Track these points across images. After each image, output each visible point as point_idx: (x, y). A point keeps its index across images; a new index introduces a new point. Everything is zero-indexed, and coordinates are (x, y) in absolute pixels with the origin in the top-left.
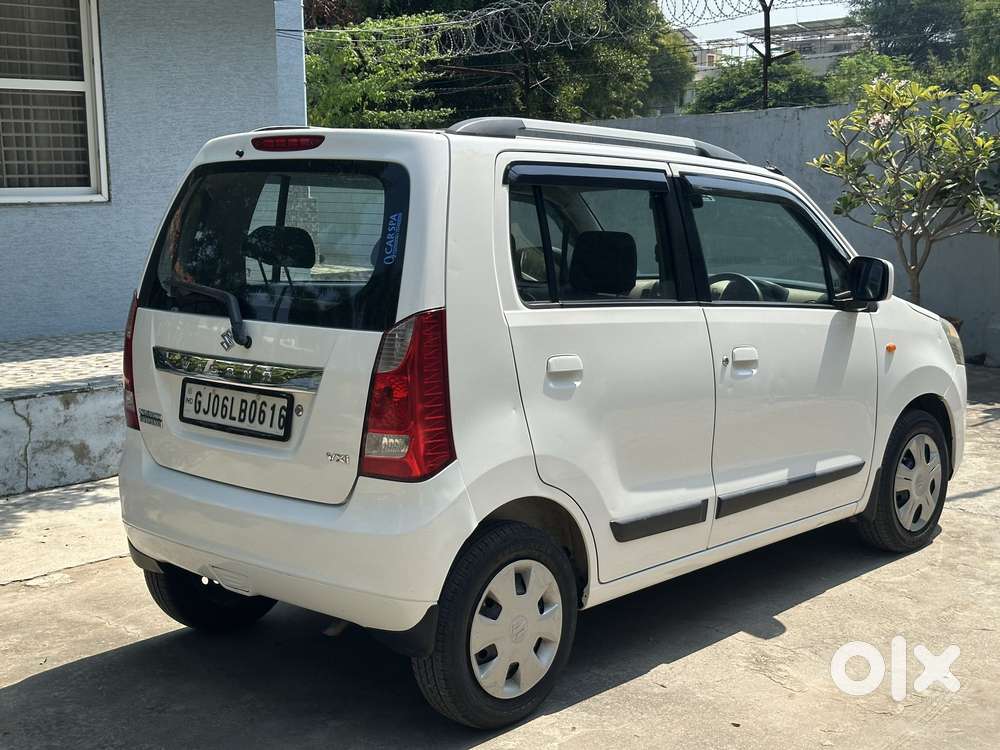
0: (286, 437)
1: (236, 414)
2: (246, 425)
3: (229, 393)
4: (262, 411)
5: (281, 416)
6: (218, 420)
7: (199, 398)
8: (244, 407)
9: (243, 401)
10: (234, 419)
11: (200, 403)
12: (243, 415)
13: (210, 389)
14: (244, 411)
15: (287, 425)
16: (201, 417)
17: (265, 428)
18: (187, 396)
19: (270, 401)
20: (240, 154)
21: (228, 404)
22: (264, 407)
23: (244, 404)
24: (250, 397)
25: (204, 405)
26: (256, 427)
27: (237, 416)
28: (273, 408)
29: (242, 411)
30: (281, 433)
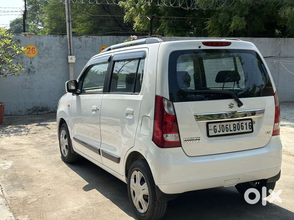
0: (252, 131)
1: (232, 129)
2: (237, 131)
3: (228, 123)
4: (242, 126)
5: (249, 125)
6: (225, 133)
7: (215, 128)
8: (235, 126)
9: (234, 124)
10: (232, 131)
11: (216, 129)
12: (235, 128)
13: (219, 124)
14: (235, 127)
15: (252, 127)
16: (218, 133)
17: (245, 130)
18: (210, 128)
19: (244, 122)
20: (200, 47)
21: (228, 127)
22: (242, 124)
23: (235, 125)
24: (236, 123)
25: (218, 129)
26: (241, 131)
27: (233, 130)
28: (246, 124)
29: (234, 127)
30: (251, 130)
